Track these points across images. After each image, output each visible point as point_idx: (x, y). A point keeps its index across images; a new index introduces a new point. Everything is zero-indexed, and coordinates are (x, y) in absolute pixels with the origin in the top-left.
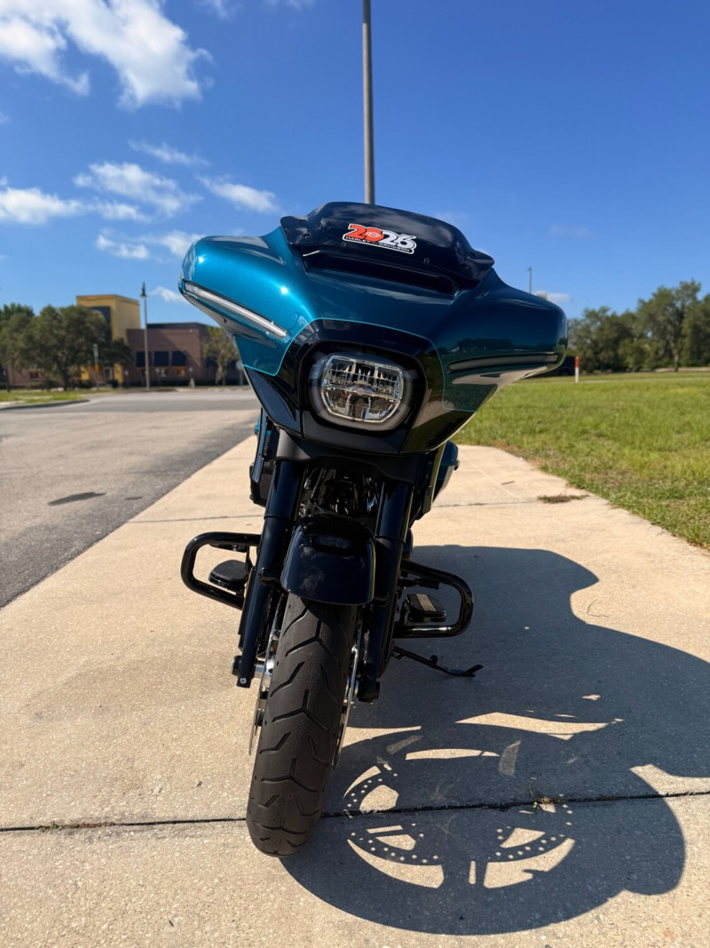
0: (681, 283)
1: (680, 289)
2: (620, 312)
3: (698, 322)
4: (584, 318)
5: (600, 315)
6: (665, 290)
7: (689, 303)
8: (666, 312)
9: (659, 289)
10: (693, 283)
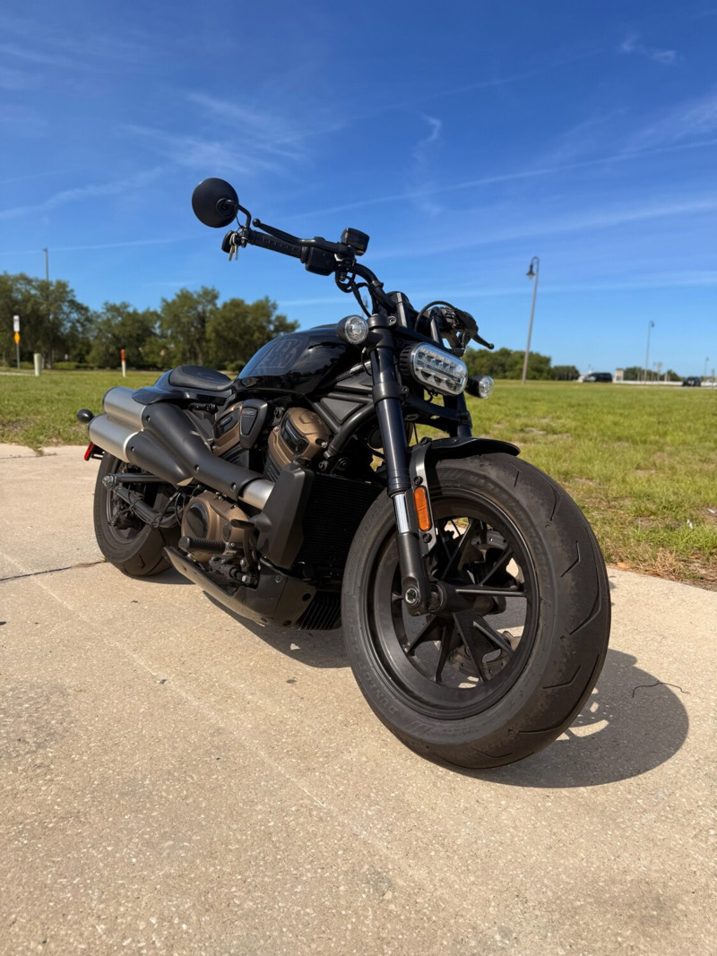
0: (203, 287)
1: (201, 293)
2: (141, 310)
3: (220, 328)
4: (105, 311)
5: (121, 310)
6: (188, 292)
7: (210, 307)
8: (189, 314)
9: (182, 291)
10: (213, 290)
